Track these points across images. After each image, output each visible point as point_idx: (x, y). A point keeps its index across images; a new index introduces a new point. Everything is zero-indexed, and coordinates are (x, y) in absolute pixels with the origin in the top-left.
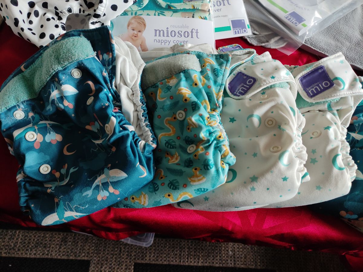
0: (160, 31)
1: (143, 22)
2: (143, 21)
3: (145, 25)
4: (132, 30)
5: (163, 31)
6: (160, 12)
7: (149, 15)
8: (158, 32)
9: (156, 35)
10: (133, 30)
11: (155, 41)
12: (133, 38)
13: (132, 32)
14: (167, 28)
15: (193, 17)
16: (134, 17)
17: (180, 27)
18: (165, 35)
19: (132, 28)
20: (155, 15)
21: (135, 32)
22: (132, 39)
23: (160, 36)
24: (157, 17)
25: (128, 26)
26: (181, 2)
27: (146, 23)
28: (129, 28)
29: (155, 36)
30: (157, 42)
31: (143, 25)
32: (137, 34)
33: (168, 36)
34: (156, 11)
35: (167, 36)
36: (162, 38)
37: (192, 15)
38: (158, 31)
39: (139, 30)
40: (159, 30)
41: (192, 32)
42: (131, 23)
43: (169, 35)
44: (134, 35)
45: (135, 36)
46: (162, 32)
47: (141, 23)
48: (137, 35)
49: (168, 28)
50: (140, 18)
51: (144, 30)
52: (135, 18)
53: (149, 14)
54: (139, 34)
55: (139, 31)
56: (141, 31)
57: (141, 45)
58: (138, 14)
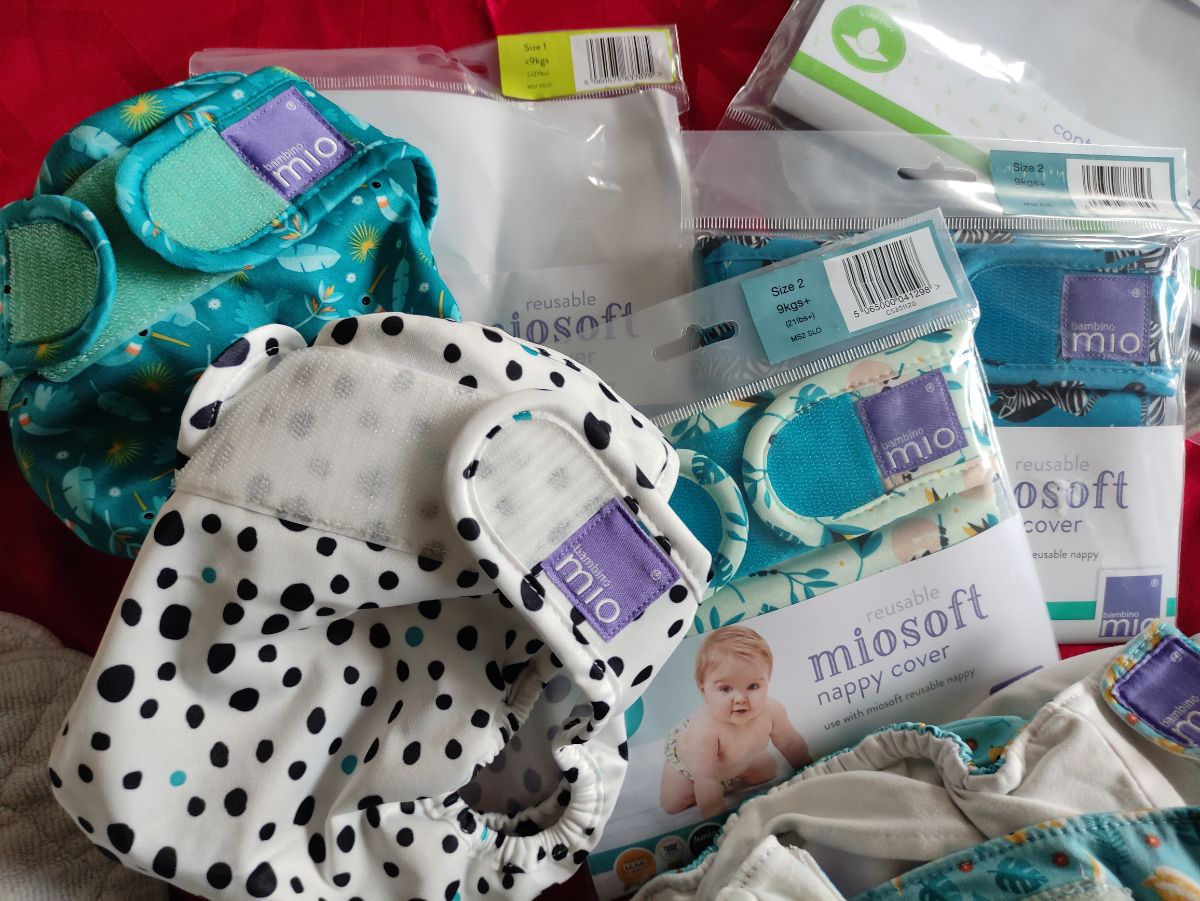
0: (831, 655)
1: (756, 647)
2: (754, 641)
3: (766, 654)
4: (721, 694)
5: (843, 648)
6: (810, 580)
7: (773, 609)
8: (824, 661)
9: (820, 677)
10: (726, 689)
11: (824, 698)
12: (735, 719)
13: (723, 699)
14: (858, 631)
15: (944, 542)
16: (713, 639)
17: (903, 605)
18: (856, 658)
19: (719, 684)
20: (794, 600)
21: (737, 695)
22: (733, 724)
23: (835, 672)
24: (804, 604)
25: (701, 679)
26: (877, 496)
27: (767, 647)
28: (708, 685)
29: (818, 680)
30: (832, 698)
31: (759, 658)
32: (746, 697)
33: (866, 660)
34: (790, 579)
35: (864, 662)
36: (846, 676)
37: (938, 535)
38: (825, 656)
39: (749, 684)
40: (828, 653)
41: (955, 605)
42: (707, 664)
43: (872, 653)
44: (737, 708)
45: (739, 711)
46: (839, 656)
47: (747, 651)
48: (747, 702)
49: (858, 629)
50: (740, 634)
51: (770, 674)
52: (718, 641)
53: (770, 604)
54: (754, 695)
55: (752, 687)
56: (759, 682)
57: (771, 735)
58: (724, 618)
